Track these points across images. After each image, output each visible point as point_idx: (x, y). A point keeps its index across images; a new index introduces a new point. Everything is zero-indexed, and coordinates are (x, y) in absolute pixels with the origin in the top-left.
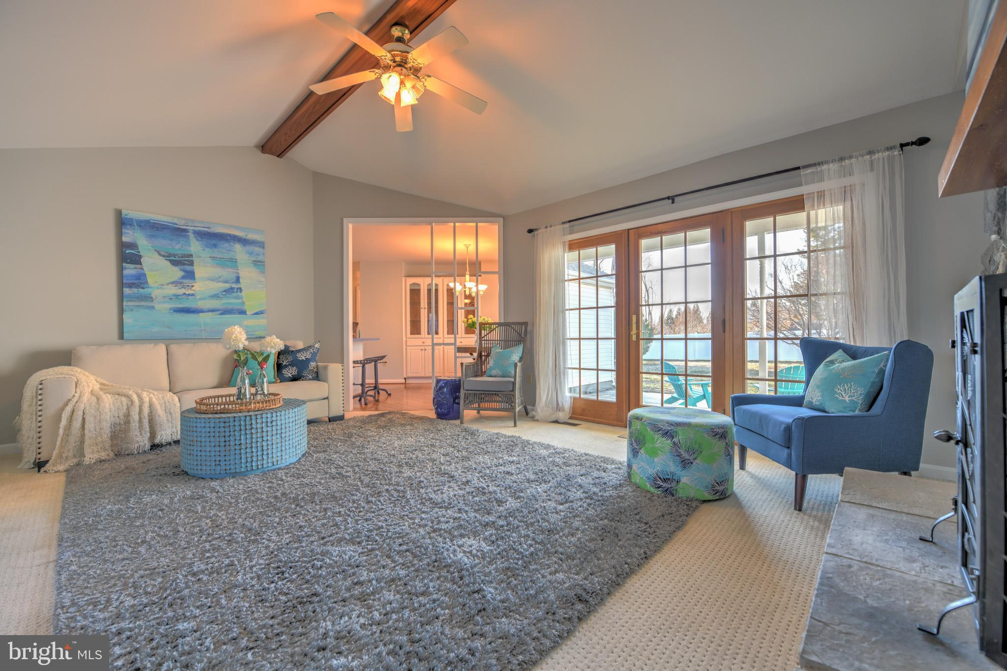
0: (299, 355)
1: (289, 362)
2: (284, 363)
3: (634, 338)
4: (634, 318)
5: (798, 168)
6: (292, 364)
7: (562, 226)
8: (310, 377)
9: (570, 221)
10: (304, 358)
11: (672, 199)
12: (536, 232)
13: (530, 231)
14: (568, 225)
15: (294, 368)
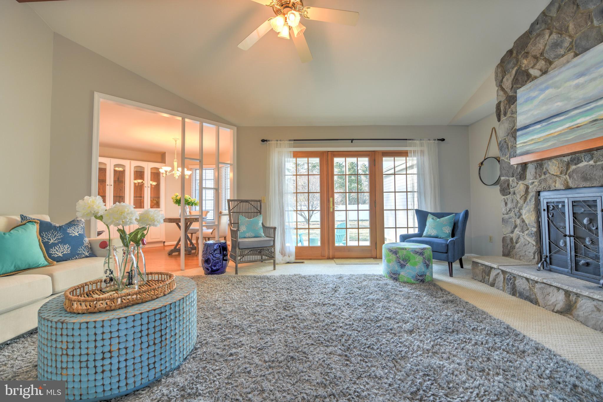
0: (70, 231)
1: (59, 239)
2: (52, 241)
3: (331, 210)
4: (331, 199)
5: (407, 140)
6: (63, 241)
7: (289, 142)
8: (87, 254)
9: (294, 140)
10: (77, 234)
11: (352, 140)
12: (269, 142)
13: (263, 141)
14: (292, 142)
15: (66, 246)
